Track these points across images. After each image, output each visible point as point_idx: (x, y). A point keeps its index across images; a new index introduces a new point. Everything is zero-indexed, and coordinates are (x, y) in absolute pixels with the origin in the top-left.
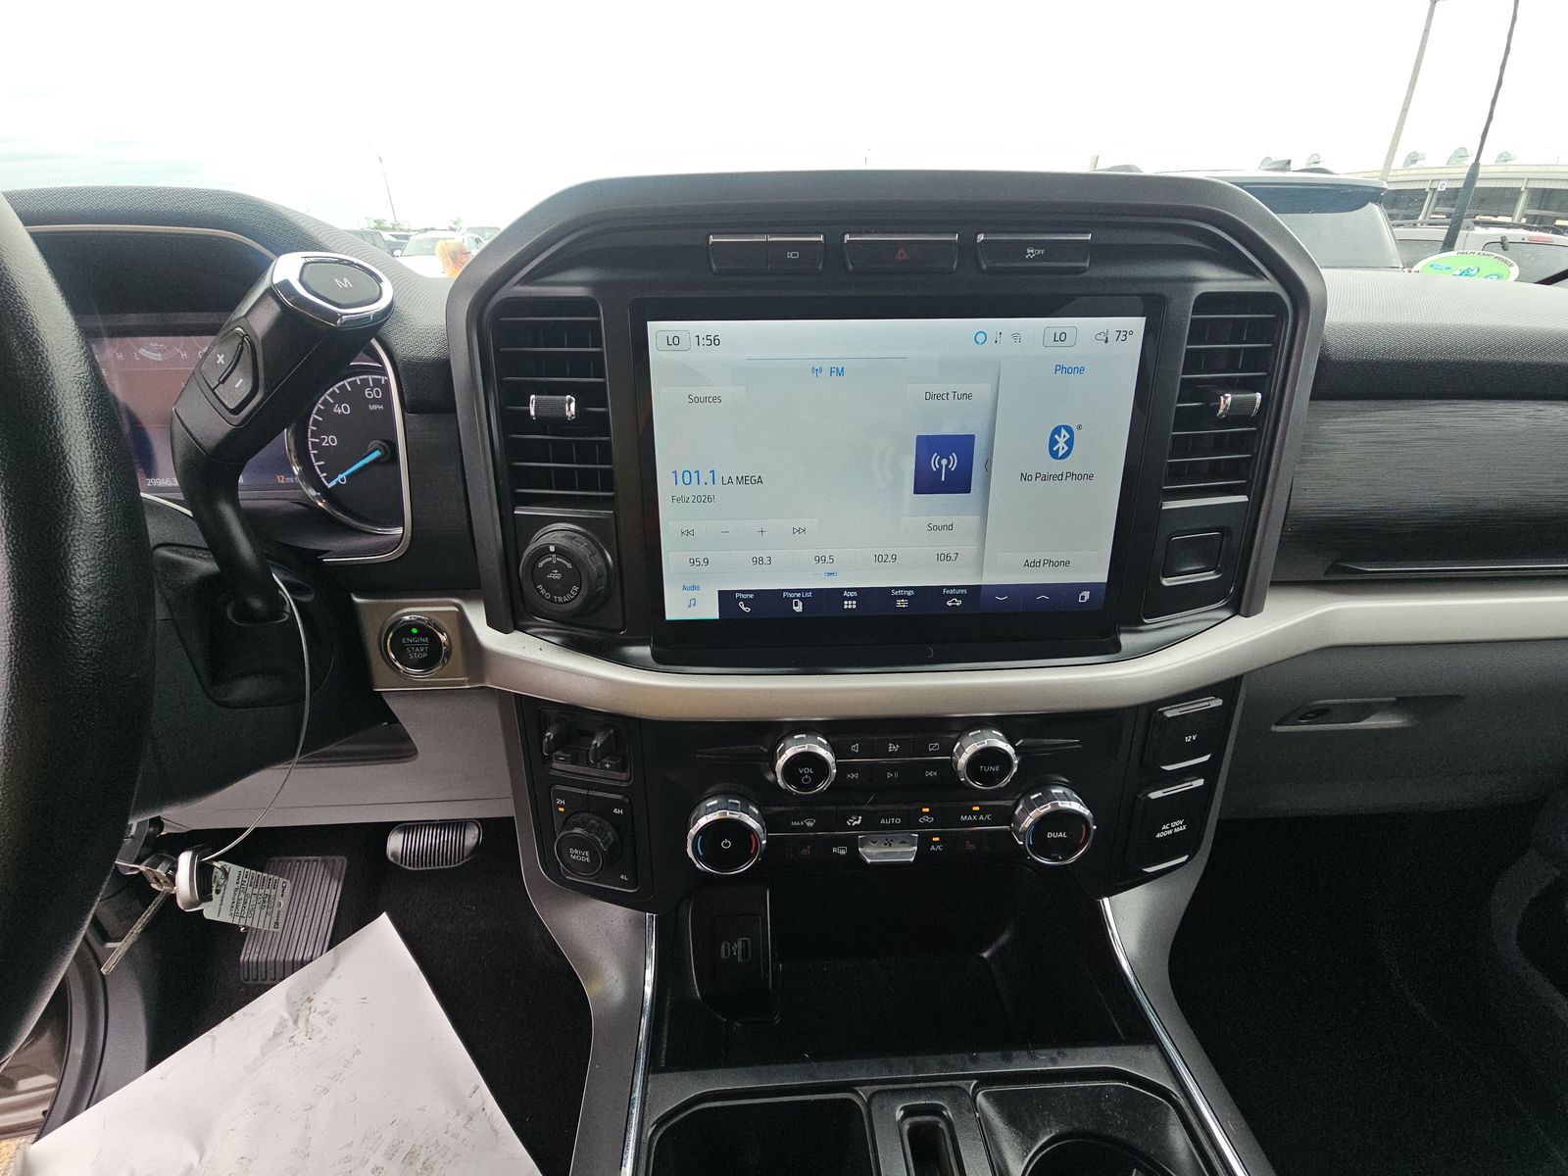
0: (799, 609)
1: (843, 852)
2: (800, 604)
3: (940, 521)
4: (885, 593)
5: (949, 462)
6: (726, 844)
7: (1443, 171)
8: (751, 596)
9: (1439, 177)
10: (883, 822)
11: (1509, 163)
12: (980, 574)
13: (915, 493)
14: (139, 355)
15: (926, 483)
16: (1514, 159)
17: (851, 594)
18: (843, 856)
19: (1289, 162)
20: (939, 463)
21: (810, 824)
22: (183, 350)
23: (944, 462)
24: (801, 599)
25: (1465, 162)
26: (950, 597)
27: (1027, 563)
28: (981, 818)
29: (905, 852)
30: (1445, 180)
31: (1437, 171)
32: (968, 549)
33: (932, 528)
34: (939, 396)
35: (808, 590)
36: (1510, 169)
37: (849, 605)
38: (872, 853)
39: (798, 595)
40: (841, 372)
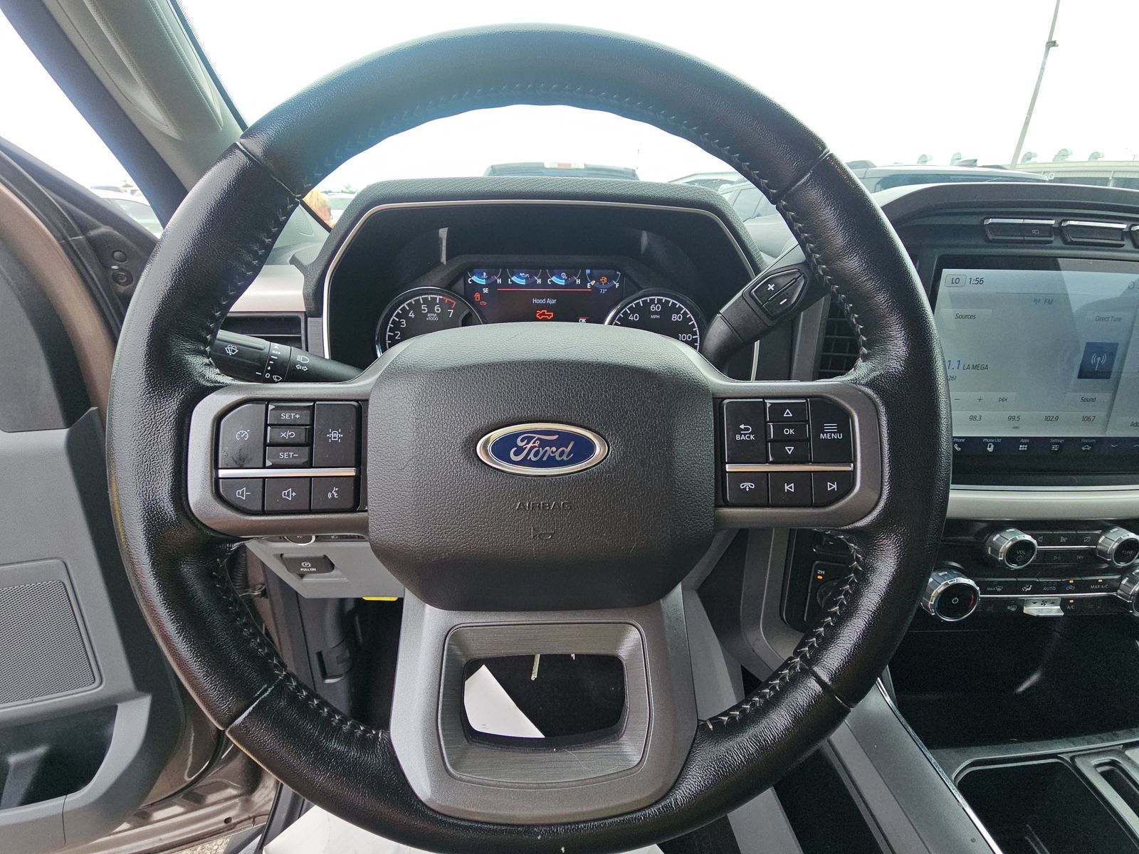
0: (991, 449)
1: (1013, 609)
2: (992, 446)
3: (1089, 395)
4: (1046, 440)
5: (1101, 359)
6: (955, 601)
7: (1051, 165)
8: (963, 440)
9: (1048, 170)
10: (1045, 589)
11: (1099, 159)
12: (1105, 430)
13: (1079, 378)
14: (511, 281)
15: (1085, 373)
16: (1103, 157)
17: (1026, 441)
18: (1013, 612)
19: (976, 161)
20: (1096, 360)
21: (999, 590)
22: (539, 278)
23: (1099, 359)
24: (993, 443)
25: (1066, 159)
26: (1084, 444)
27: (1132, 425)
28: (1102, 587)
29: (1054, 610)
30: (1053, 172)
31: (1047, 165)
32: (1101, 414)
33: (1083, 400)
34: (1103, 319)
35: (999, 438)
36: (1101, 164)
37: (1022, 448)
38: (1033, 609)
39: (993, 441)
40: (1050, 302)
